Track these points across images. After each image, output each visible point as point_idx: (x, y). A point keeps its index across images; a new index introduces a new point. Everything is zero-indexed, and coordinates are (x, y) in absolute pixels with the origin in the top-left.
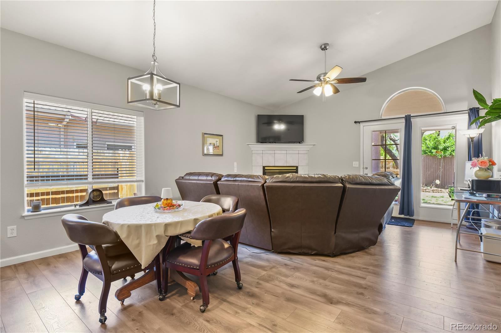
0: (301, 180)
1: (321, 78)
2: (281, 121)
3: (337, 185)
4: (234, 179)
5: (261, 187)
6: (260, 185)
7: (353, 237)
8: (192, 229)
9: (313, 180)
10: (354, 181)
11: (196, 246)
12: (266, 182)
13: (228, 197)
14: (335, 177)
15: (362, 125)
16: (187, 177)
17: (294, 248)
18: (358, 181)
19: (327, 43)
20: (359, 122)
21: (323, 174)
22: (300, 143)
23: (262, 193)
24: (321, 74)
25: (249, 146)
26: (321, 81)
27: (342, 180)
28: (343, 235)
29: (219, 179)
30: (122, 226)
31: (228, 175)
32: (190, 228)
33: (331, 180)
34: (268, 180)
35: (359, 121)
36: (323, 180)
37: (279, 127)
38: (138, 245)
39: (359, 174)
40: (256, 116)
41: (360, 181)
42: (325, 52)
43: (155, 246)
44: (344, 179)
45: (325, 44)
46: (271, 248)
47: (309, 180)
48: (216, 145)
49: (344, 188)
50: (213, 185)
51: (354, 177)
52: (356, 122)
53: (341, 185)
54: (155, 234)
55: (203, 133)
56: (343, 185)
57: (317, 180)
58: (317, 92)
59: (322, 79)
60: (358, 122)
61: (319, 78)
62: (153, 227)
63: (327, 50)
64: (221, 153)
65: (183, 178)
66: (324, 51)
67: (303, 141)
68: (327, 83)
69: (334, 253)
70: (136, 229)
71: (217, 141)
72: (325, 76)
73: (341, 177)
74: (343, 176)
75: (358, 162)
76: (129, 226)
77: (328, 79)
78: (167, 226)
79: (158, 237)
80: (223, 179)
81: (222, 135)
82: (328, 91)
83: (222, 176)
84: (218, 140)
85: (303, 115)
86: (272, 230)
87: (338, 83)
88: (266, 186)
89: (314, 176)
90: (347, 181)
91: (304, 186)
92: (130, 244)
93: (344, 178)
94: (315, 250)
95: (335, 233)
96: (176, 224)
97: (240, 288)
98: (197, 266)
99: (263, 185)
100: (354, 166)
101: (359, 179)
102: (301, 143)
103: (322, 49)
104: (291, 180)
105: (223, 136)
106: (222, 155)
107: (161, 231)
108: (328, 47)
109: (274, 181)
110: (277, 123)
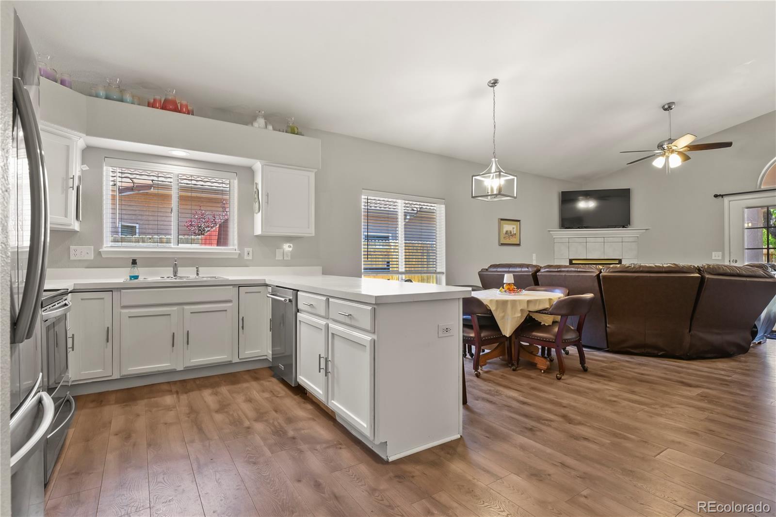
0: (647, 269)
1: (664, 146)
2: (588, 197)
3: (692, 275)
4: (559, 270)
5: (596, 277)
6: (595, 274)
7: (715, 338)
8: (549, 307)
9: (661, 270)
10: (715, 270)
11: (546, 324)
12: (601, 272)
13: (557, 289)
14: (690, 267)
15: (726, 199)
16: (492, 269)
17: (636, 347)
18: (721, 271)
19: (671, 102)
20: (722, 196)
21: (674, 264)
22: (624, 227)
23: (596, 284)
24: (665, 141)
25: (551, 232)
26: (664, 150)
27: (699, 270)
28: (701, 335)
29: (538, 271)
30: (491, 301)
31: (548, 265)
32: (547, 306)
33: (684, 270)
34: (604, 270)
35: (722, 194)
36: (676, 269)
37: (585, 205)
38: (503, 317)
39: (723, 264)
40: (559, 194)
41: (725, 272)
42: (670, 114)
43: (519, 318)
44: (702, 269)
45: (668, 104)
46: (605, 346)
47: (657, 270)
48: (512, 233)
49: (702, 279)
50: (531, 277)
51: (716, 267)
52: (716, 196)
53: (697, 275)
54: (519, 309)
55: (499, 219)
56: (700, 274)
57: (667, 269)
58: (658, 163)
59: (666, 147)
60: (720, 195)
61: (660, 146)
62: (518, 303)
63: (672, 110)
64: (518, 243)
65: (487, 270)
66: (668, 111)
67: (630, 224)
68: (673, 151)
69: (688, 354)
70: (503, 304)
71: (513, 228)
72: (669, 144)
73: (698, 266)
74: (700, 265)
75: (721, 253)
76: (497, 301)
77: (674, 148)
78: (529, 302)
79: (522, 310)
80: (542, 270)
81: (519, 221)
82: (675, 161)
83: (541, 267)
84: (515, 227)
85: (629, 189)
86: (608, 325)
87: (688, 151)
88: (602, 276)
89: (661, 265)
90: (706, 271)
91: (650, 276)
92: (497, 316)
93: (702, 267)
94: (662, 350)
95: (690, 331)
96: (536, 301)
97: (585, 370)
98: (552, 339)
99: (598, 276)
100: (713, 258)
101: (722, 269)
102: (626, 228)
103: (665, 110)
104: (634, 270)
105: (521, 221)
106: (519, 245)
107: (524, 306)
108: (673, 106)
109: (611, 271)
110: (583, 200)
